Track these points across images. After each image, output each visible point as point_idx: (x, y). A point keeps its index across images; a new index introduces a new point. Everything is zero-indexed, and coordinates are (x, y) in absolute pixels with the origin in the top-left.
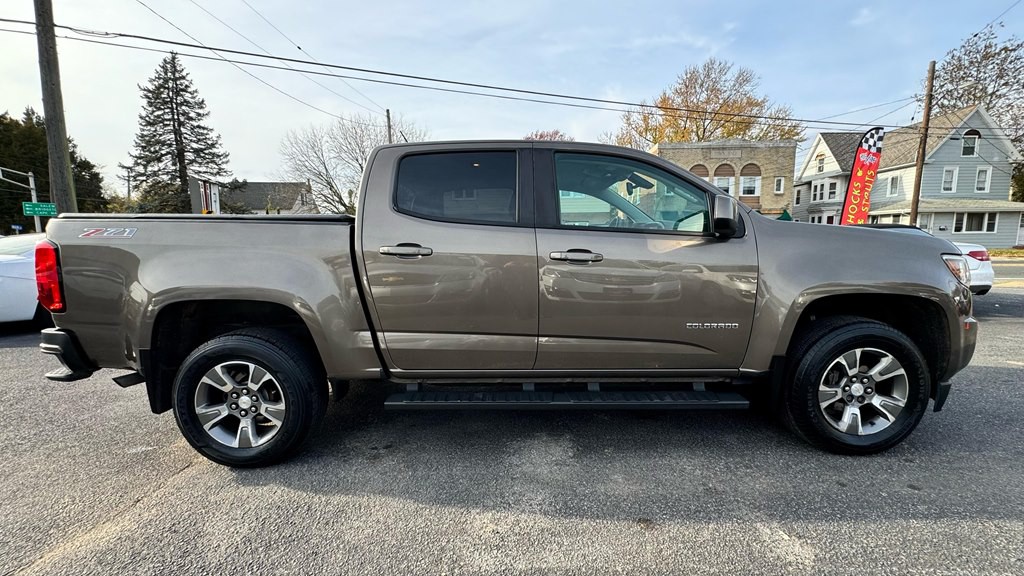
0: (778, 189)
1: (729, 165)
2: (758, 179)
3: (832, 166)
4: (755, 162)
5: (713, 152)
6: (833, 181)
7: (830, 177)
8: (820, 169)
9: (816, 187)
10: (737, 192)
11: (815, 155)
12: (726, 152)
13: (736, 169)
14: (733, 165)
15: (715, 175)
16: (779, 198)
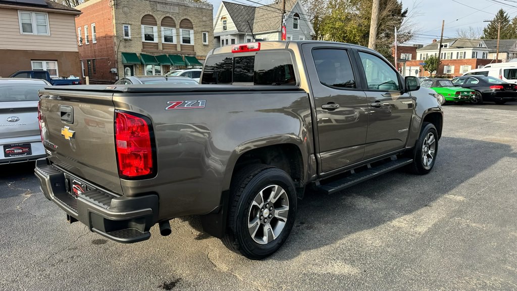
0: (205, 41)
1: (171, 18)
2: (192, 31)
3: (232, 27)
4: (189, 18)
5: (158, 5)
6: (233, 38)
7: (231, 35)
8: (225, 28)
9: (223, 41)
10: (179, 42)
11: (220, 18)
12: (168, 7)
13: (176, 22)
14: (174, 18)
15: (162, 25)
16: (206, 48)
